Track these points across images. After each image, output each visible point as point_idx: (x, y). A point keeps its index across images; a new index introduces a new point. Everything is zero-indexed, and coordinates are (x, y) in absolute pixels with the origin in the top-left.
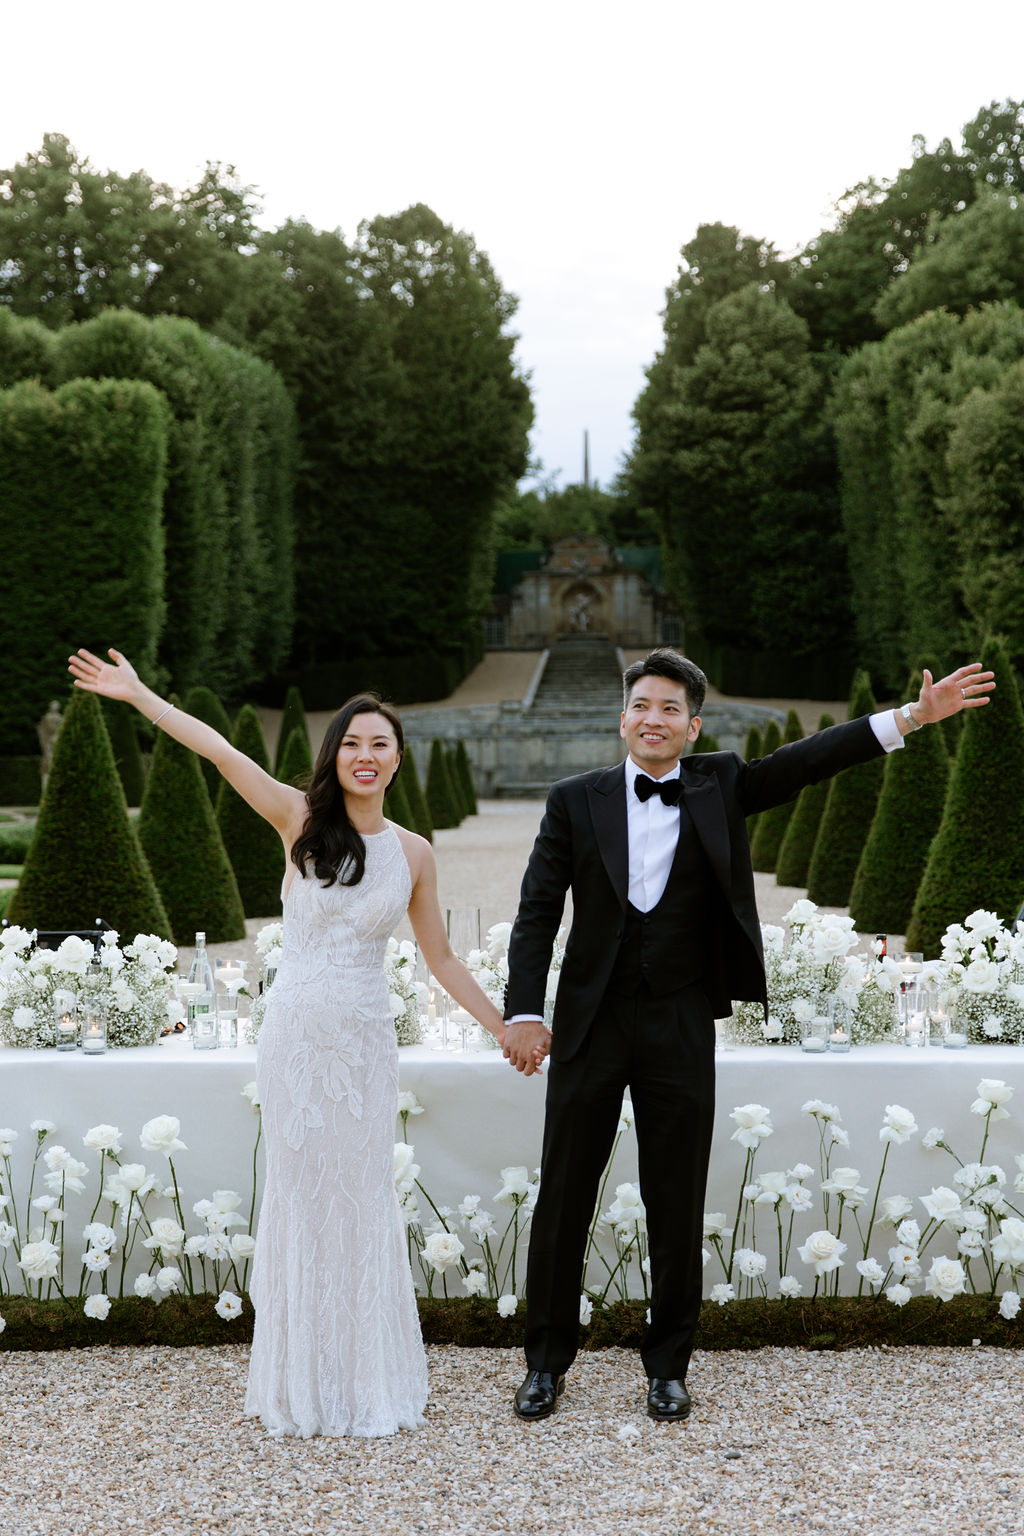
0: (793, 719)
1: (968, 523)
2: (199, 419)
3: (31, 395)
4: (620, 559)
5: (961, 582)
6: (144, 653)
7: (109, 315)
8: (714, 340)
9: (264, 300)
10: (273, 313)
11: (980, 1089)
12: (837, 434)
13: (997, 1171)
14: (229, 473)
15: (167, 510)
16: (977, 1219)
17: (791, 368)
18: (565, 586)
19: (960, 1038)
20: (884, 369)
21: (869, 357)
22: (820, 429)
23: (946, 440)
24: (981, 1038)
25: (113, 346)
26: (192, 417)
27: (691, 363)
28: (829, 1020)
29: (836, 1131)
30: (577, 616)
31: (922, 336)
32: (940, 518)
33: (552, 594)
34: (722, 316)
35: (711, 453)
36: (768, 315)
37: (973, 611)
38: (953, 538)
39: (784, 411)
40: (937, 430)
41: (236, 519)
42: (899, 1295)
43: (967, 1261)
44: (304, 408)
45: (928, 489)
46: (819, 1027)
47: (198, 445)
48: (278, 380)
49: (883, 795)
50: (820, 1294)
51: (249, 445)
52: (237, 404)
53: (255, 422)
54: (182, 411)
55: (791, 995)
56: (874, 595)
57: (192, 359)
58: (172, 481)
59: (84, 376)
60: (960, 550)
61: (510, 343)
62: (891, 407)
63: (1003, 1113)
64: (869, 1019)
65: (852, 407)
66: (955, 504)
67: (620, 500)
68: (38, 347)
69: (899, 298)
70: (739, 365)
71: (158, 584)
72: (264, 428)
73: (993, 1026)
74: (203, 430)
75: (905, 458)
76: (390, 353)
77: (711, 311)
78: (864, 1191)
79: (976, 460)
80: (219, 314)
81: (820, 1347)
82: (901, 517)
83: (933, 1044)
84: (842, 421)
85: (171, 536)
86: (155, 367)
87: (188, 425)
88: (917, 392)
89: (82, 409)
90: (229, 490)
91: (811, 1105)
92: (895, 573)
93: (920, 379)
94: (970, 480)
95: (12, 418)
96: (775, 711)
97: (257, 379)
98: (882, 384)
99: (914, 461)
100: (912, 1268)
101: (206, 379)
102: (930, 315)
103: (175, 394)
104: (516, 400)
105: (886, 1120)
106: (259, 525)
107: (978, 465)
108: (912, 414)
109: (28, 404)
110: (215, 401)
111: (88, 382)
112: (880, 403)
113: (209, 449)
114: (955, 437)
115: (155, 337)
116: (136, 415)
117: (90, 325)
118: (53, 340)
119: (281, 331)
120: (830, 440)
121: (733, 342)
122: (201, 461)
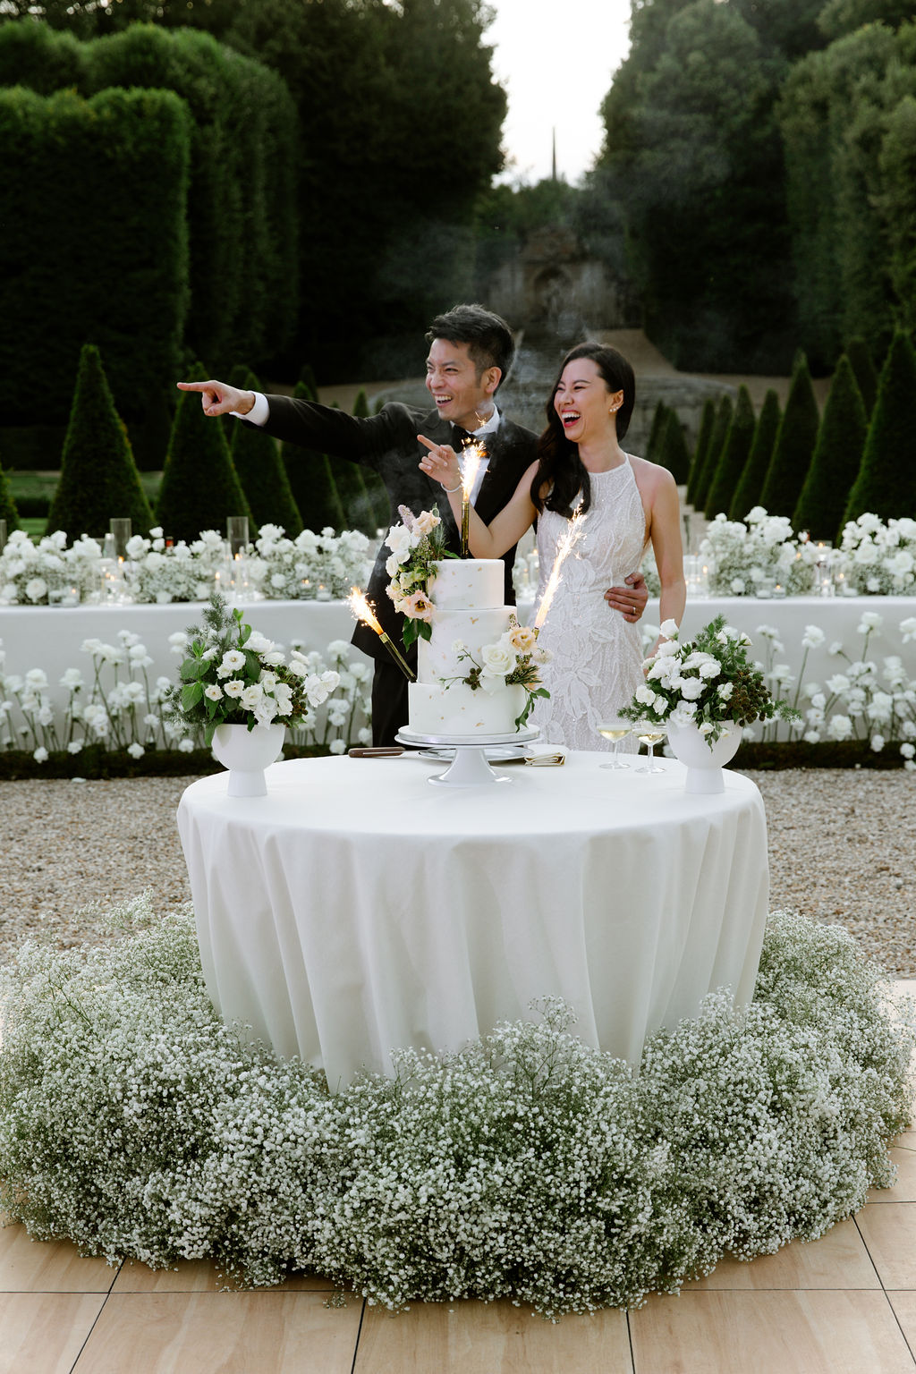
0: (744, 393)
1: (897, 218)
2: (217, 124)
3: (70, 103)
4: (587, 247)
5: (891, 270)
6: (173, 334)
7: (137, 28)
8: (673, 47)
9: (269, 13)
10: (279, 24)
11: (863, 619)
12: (784, 135)
13: (871, 665)
14: (243, 172)
15: (190, 206)
16: (861, 694)
17: (743, 74)
18: (538, 272)
19: (853, 591)
20: (826, 78)
21: (813, 65)
22: (768, 130)
23: (880, 142)
24: (866, 592)
25: (140, 58)
26: (211, 122)
27: (653, 69)
28: (772, 580)
29: (776, 643)
30: (549, 300)
31: (860, 47)
32: (873, 214)
33: (526, 279)
34: (681, 26)
35: (671, 152)
36: (722, 25)
37: (900, 296)
38: (884, 232)
39: (736, 113)
40: (872, 134)
41: (250, 214)
42: (812, 737)
43: (853, 719)
44: (306, 111)
45: (863, 187)
46: (767, 584)
47: (217, 147)
48: (283, 85)
49: (815, 453)
50: (765, 741)
51: (260, 146)
52: (249, 110)
53: (265, 125)
54: (201, 114)
55: (749, 566)
56: (815, 281)
57: (211, 70)
58: (193, 178)
59: (115, 85)
60: (891, 241)
61: (489, 51)
62: (832, 112)
63: (877, 633)
64: (798, 580)
65: (796, 112)
66: (886, 200)
67: (586, 192)
68: (71, 57)
69: (841, 9)
70: (696, 71)
71: (183, 273)
72: (272, 130)
73: (873, 584)
74: (220, 133)
75: (843, 157)
76: (382, 60)
77: (672, 20)
78: (792, 678)
79: (905, 161)
80: (229, 25)
81: (766, 769)
82: (839, 211)
83: (837, 595)
84: (787, 125)
85: (194, 230)
86: (177, 77)
87: (208, 130)
88: (855, 98)
89: (115, 116)
90: (243, 188)
91: (761, 629)
92: (832, 262)
93: (858, 87)
94: (900, 179)
95: (53, 124)
96: (727, 386)
97: (266, 86)
98: (825, 89)
99: (851, 161)
100: (820, 721)
101: (222, 88)
102: (868, 28)
103: (195, 101)
104: (495, 103)
105: (806, 635)
106: (269, 219)
107: (906, 167)
108: (850, 118)
109: (67, 111)
110: (231, 107)
111: (119, 91)
112: (821, 107)
113: (226, 151)
114: (887, 140)
115: (176, 48)
116: (162, 121)
117: (119, 38)
118: (86, 50)
119: (285, 40)
120: (777, 141)
121: (690, 50)
122: (219, 162)
